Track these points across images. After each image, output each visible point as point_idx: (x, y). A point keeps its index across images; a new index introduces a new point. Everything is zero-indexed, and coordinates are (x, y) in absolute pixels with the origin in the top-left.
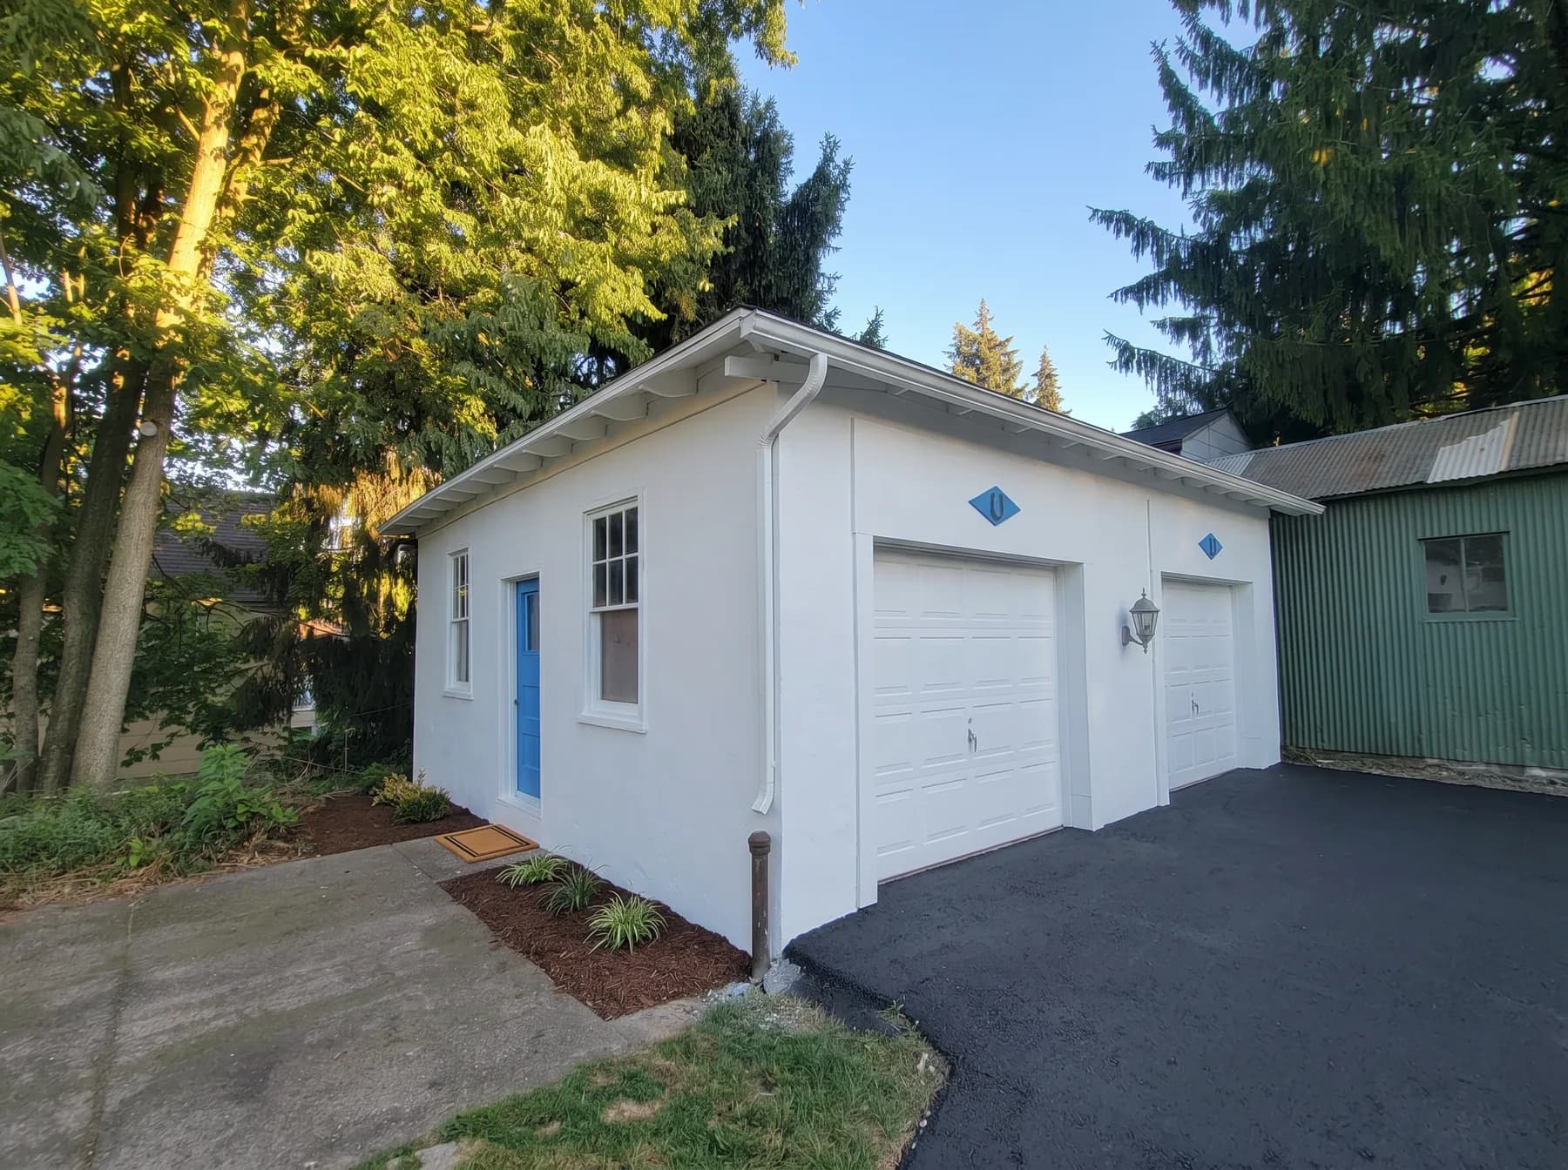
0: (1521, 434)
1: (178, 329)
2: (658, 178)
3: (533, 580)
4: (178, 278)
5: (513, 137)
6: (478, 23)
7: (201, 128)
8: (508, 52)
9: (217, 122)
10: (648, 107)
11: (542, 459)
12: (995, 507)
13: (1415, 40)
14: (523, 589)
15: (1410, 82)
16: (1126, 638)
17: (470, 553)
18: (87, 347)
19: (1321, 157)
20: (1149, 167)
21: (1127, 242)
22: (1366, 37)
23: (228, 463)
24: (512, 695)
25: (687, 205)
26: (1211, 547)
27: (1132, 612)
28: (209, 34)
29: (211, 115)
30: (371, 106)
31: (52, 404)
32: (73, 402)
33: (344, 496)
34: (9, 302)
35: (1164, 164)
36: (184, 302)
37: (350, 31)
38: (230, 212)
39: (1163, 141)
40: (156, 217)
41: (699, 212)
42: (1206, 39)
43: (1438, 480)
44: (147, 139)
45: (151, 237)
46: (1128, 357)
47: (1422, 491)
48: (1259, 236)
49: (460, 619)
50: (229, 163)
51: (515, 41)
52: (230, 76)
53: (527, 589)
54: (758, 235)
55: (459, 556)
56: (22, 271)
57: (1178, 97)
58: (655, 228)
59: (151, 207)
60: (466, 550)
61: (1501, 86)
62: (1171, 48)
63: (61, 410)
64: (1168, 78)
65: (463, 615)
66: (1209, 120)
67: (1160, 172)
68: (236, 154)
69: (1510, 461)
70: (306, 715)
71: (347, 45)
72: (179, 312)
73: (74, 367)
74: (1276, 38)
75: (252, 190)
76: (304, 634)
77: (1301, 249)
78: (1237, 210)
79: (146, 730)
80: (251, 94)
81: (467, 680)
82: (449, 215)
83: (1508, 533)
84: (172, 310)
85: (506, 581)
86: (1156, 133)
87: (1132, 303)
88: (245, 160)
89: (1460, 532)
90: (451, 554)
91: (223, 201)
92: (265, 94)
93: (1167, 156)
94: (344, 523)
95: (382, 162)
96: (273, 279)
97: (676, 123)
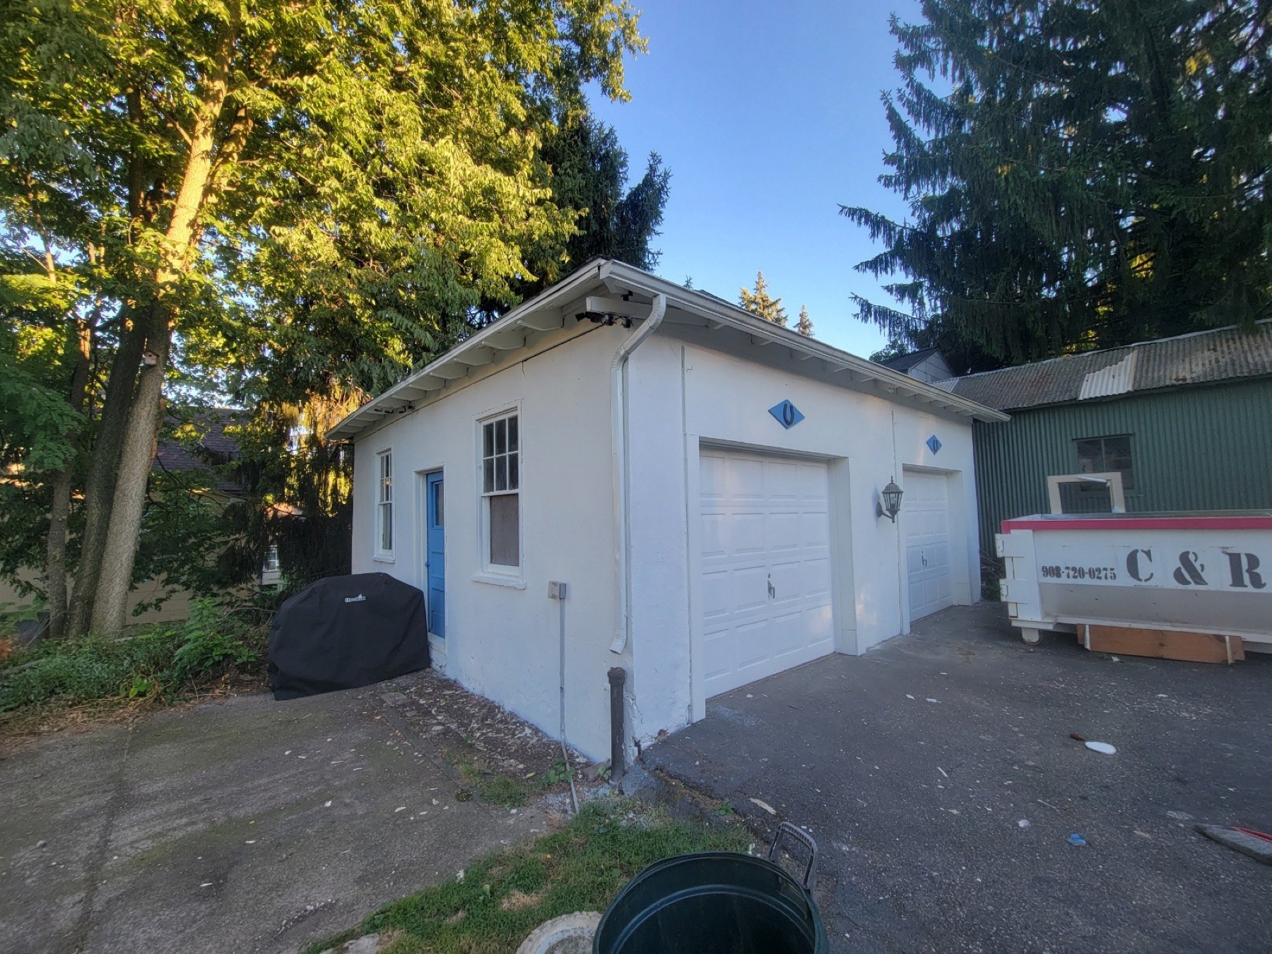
0: (1140, 368)
1: (173, 285)
2: (531, 179)
3: (439, 471)
4: (174, 246)
5: (426, 146)
6: (401, 65)
7: (193, 137)
8: (422, 86)
9: (205, 133)
10: (523, 129)
11: (445, 380)
12: (787, 415)
13: (1060, 94)
14: (431, 479)
15: (1057, 123)
16: (879, 513)
17: (392, 452)
18: (107, 299)
19: (1003, 170)
20: (880, 178)
21: (866, 230)
22: (1028, 90)
23: (214, 387)
24: (424, 560)
25: (552, 200)
26: (934, 445)
27: (884, 493)
28: (201, 68)
29: (200, 126)
30: (320, 121)
31: (78, 343)
32: (95, 341)
33: (300, 410)
34: (46, 264)
35: (891, 177)
36: (177, 264)
37: (305, 66)
38: (213, 199)
39: (890, 160)
40: (160, 203)
41: (561, 205)
42: (918, 90)
43: (1086, 397)
44: (153, 144)
45: (155, 217)
46: (867, 310)
47: (1076, 405)
48: (957, 227)
49: (385, 502)
50: (213, 164)
51: (428, 78)
52: (215, 98)
53: (434, 480)
54: (603, 223)
55: (384, 455)
56: (58, 243)
57: (900, 129)
58: (529, 215)
59: (156, 196)
60: (390, 449)
61: (1119, 125)
62: (894, 95)
63: (86, 347)
64: (892, 116)
65: (387, 499)
66: (921, 146)
67: (888, 181)
68: (218, 156)
69: (1134, 385)
70: (273, 574)
71: (301, 77)
72: (174, 272)
73: (96, 314)
74: (967, 90)
75: (231, 184)
76: (271, 514)
77: (987, 237)
78: (943, 208)
79: (151, 588)
80: (231, 112)
81: (390, 548)
82: (378, 202)
83: (1134, 434)
84: (168, 270)
85: (419, 473)
86: (884, 153)
87: (869, 273)
88: (226, 161)
89: (1102, 434)
90: (379, 453)
91: (208, 190)
92: (242, 113)
93: (892, 171)
94: (301, 432)
95: (328, 162)
96: (248, 251)
97: (544, 140)
